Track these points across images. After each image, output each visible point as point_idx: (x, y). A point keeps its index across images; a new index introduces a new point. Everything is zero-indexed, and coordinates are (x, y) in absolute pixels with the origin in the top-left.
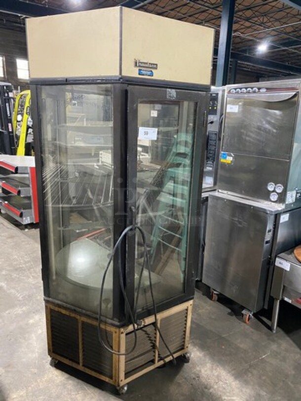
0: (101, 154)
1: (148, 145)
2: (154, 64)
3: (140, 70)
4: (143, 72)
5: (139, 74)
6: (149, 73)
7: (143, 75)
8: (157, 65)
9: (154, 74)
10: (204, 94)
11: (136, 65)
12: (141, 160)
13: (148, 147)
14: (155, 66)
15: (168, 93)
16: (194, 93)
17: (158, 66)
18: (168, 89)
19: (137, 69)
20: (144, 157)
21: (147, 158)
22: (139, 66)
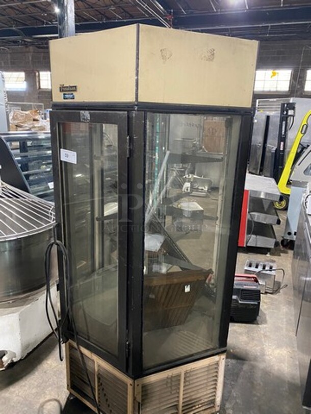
2: (74, 87)
3: (64, 94)
4: (67, 96)
5: (64, 99)
6: (71, 96)
7: (67, 99)
8: (75, 87)
9: (75, 97)
10: (124, 114)
11: (60, 91)
14: (74, 89)
15: (81, 115)
16: (112, 114)
17: (78, 88)
18: (82, 112)
19: (62, 94)
22: (63, 91)
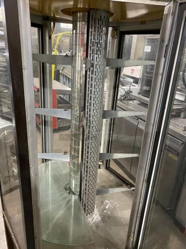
0: (69, 110)
1: (139, 77)
12: (131, 90)
13: (138, 79)
20: (134, 87)
21: (137, 88)
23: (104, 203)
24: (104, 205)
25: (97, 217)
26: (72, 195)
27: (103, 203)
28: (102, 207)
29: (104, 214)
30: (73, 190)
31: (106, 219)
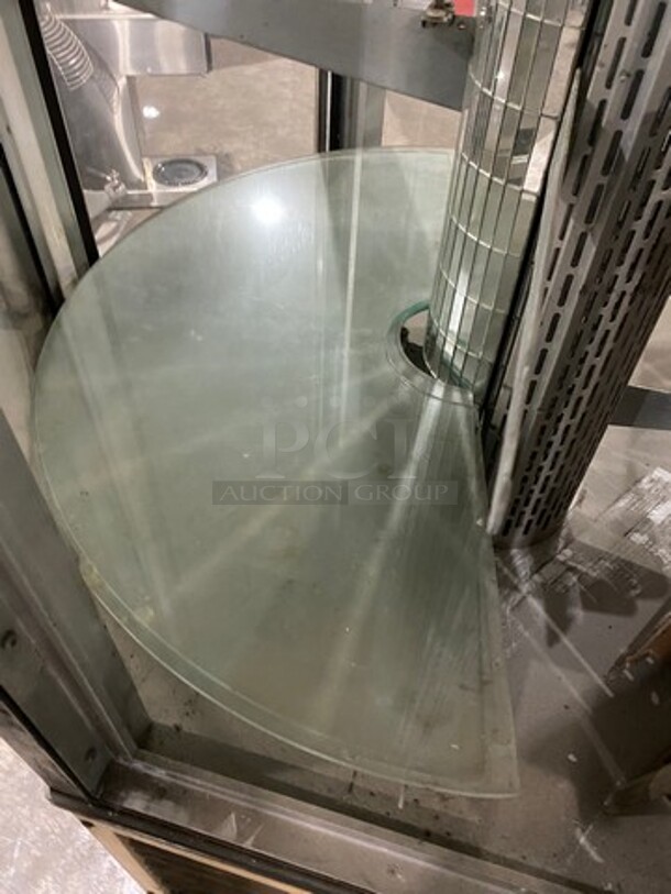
23: (645, 484)
24: (640, 496)
25: (572, 558)
26: (433, 383)
27: (638, 481)
28: (622, 504)
29: (626, 556)
30: (449, 349)
31: (633, 593)
